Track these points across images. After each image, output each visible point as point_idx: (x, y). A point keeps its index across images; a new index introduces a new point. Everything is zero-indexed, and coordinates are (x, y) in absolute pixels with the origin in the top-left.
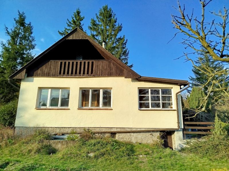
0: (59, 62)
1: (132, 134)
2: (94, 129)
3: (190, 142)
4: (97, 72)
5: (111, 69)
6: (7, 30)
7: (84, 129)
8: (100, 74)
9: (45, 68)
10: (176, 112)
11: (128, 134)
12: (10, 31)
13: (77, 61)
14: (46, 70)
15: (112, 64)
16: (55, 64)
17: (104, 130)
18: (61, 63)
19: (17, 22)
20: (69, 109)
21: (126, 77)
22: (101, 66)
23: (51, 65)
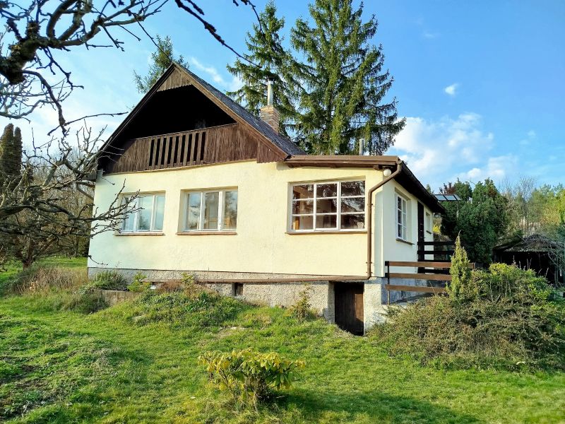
0: (149, 139)
1: (272, 287)
2: (203, 273)
3: (397, 310)
4: (211, 155)
5: (237, 144)
6: (139, 82)
7: (185, 273)
8: (217, 157)
9: (128, 157)
10: (366, 237)
11: (264, 286)
12: (145, 85)
13: (178, 135)
14: (130, 159)
15: (238, 132)
16: (142, 146)
17: (221, 277)
18: (153, 141)
19: (157, 61)
20: (163, 235)
21: (259, 161)
22: (218, 141)
23: (136, 148)
